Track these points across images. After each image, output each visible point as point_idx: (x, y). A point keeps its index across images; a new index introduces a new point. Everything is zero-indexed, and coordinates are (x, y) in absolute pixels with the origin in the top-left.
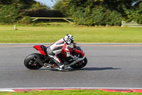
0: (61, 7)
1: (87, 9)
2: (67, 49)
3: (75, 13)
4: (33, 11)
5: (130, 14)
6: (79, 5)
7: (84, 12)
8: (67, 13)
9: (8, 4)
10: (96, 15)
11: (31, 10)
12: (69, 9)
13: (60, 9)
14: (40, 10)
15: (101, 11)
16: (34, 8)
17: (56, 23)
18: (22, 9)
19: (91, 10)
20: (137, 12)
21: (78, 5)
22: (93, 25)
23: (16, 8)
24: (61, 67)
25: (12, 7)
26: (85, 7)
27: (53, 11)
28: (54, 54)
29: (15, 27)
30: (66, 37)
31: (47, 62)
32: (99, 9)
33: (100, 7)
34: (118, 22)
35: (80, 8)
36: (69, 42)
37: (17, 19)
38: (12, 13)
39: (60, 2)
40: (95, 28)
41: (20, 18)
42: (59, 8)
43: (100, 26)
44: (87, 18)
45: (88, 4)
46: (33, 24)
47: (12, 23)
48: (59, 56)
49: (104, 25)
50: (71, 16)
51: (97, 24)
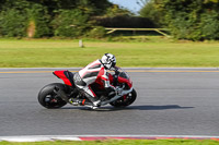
0: (152, 12)
1: (193, 15)
2: (105, 76)
3: (173, 21)
4: (108, 18)
6: (180, 10)
7: (187, 19)
8: (161, 21)
9: (70, 8)
10: (205, 23)
11: (105, 16)
12: (164, 14)
13: (150, 16)
14: (119, 18)
15: (214, 18)
16: (110, 14)
17: (143, 37)
18: (91, 15)
19: (199, 17)
21: (178, 9)
22: (202, 40)
23: (83, 14)
25: (77, 12)
26: (188, 12)
27: (139, 18)
29: (80, 43)
30: (105, 57)
31: (74, 96)
32: (211, 14)
33: (213, 11)
35: (180, 13)
36: (108, 66)
37: (84, 31)
38: (76, 22)
39: (150, 5)
40: (205, 45)
41: (89, 28)
42: (148, 13)
43: (212, 41)
44: (192, 29)
45: (193, 7)
46: (108, 38)
47: (77, 37)
48: (93, 86)
50: (167, 25)
51: (208, 38)
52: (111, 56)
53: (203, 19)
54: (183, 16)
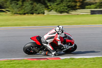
5: (50, 6)
6: (14, 0)
7: (17, 4)
8: (5, 5)
10: (26, 6)
12: (6, 2)
15: (30, 4)
19: (23, 3)
20: (55, 4)
22: (25, 14)
24: (53, 53)
26: (18, 1)
28: (47, 43)
33: (29, 1)
34: (42, 11)
36: (60, 33)
40: (26, 16)
44: (20, 9)
49: (32, 13)
50: (8, 7)
51: (28, 13)
52: (61, 27)
53: (25, 4)
54: (15, 3)
